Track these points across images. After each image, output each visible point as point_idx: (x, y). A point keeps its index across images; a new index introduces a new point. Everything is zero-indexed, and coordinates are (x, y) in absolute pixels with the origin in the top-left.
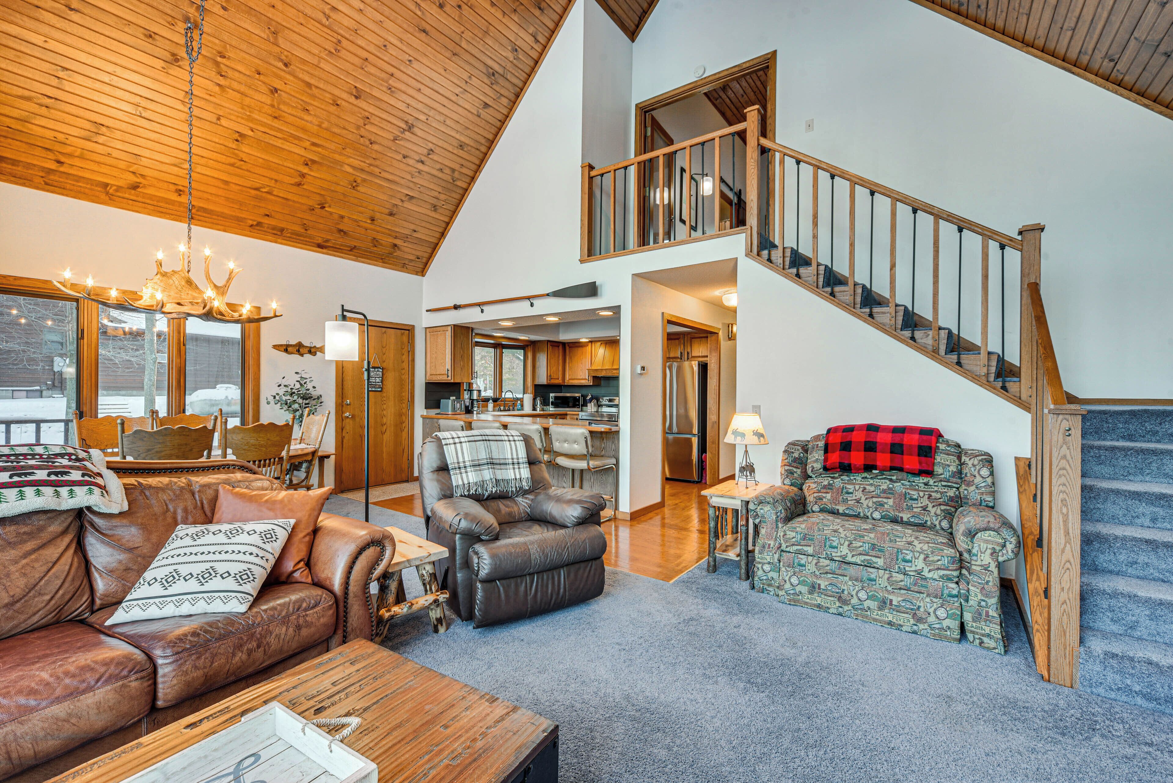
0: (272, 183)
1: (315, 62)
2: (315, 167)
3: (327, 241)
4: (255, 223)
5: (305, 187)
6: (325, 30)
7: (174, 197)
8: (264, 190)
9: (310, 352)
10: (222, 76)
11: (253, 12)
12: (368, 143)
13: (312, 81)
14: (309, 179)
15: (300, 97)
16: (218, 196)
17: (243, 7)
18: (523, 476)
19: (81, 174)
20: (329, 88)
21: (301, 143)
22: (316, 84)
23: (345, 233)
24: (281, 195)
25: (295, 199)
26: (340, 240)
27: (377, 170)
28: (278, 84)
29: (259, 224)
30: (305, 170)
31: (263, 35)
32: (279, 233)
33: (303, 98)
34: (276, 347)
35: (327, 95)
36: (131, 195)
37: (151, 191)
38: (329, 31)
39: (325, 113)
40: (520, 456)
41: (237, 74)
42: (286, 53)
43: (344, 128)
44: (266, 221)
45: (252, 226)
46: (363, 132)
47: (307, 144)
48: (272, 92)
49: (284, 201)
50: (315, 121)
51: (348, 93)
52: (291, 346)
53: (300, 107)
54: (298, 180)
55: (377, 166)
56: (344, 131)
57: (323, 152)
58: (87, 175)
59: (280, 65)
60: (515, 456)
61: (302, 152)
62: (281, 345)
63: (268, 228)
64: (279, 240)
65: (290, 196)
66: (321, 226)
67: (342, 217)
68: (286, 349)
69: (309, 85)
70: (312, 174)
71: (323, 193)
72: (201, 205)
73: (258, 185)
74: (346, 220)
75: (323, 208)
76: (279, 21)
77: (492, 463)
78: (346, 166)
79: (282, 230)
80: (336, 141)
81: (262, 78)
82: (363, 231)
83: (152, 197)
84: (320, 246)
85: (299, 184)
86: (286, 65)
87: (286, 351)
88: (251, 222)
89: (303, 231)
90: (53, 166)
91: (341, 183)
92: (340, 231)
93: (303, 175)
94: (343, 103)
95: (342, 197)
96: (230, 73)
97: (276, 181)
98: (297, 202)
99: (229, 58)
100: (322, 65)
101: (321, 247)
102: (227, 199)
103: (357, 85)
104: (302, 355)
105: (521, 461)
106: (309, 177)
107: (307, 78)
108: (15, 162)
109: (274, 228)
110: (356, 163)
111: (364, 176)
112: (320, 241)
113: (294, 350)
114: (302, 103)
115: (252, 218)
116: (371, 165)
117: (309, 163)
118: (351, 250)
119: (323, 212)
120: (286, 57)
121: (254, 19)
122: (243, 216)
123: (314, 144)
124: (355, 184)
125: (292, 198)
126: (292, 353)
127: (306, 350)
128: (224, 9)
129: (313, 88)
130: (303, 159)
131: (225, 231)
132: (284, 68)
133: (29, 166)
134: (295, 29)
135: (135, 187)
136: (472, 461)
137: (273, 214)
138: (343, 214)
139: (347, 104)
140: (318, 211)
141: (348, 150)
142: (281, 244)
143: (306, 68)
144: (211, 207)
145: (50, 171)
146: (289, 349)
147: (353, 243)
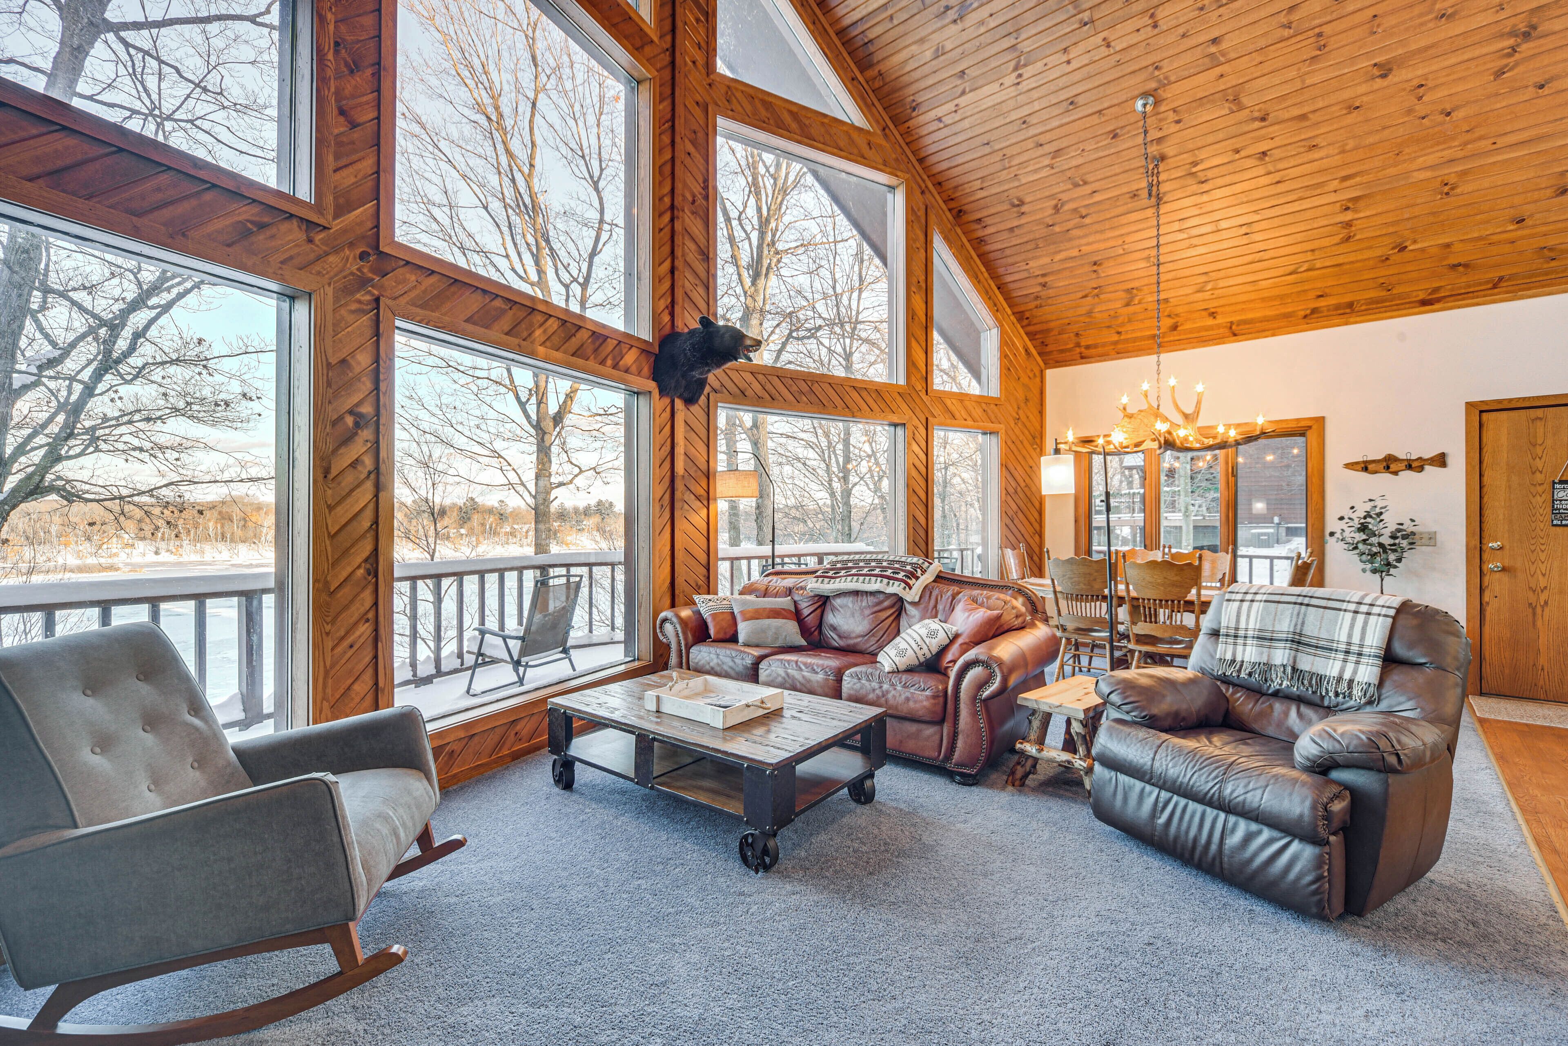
0: (1309, 256)
1: (1299, 85)
2: (1361, 204)
3: (1436, 290)
4: (1308, 312)
5: (1357, 237)
6: (1293, 40)
7: (1210, 322)
8: (1302, 269)
9: (1409, 467)
10: (1203, 182)
11: (1205, 100)
12: (1441, 118)
13: (1306, 109)
14: (1358, 224)
15: (1297, 139)
16: (1252, 301)
17: (1194, 104)
18: (1359, 678)
19: (1134, 335)
20: (1333, 98)
21: (1326, 189)
22: (1312, 108)
23: (1466, 266)
24: (1328, 264)
25: (1351, 259)
26: (1461, 280)
27: (1485, 144)
28: (1263, 146)
29: (1314, 311)
30: (1348, 216)
31: (1223, 112)
32: (1348, 311)
33: (1303, 137)
34: (1349, 466)
35: (1334, 108)
36: (1174, 336)
37: (1188, 326)
38: (1299, 38)
39: (1342, 131)
40: (1368, 642)
41: (1216, 170)
42: (1257, 108)
43: (1384, 128)
44: (1322, 303)
45: (1305, 317)
46: (1420, 109)
47: (1335, 184)
48: (1261, 159)
49: (1337, 269)
50: (1331, 150)
51: (1366, 81)
52: (1374, 461)
53: (1302, 150)
54: (1344, 233)
55: (1481, 138)
56: (1386, 132)
57: (1365, 179)
58: (1139, 334)
59: (1257, 124)
60: (1356, 639)
61: (1333, 198)
62: (1357, 463)
63: (1328, 310)
64: (1352, 320)
65: (1340, 260)
66: (1414, 275)
67: (1448, 246)
68: (1365, 467)
69: (1303, 117)
70: (1361, 215)
71: (1391, 229)
72: (1239, 318)
73: (1292, 268)
74: (1457, 247)
75: (1403, 249)
76: (1234, 83)
77: (1298, 641)
78: (1415, 174)
79: (1350, 305)
80: (1379, 152)
81: (1243, 153)
82: (1507, 248)
83: (1191, 331)
84: (1424, 303)
85: (1348, 239)
86: (1263, 119)
87: (1365, 469)
88: (1303, 313)
89: (1384, 293)
90: (1115, 338)
91: (1419, 201)
92: (1454, 267)
93: (1348, 224)
94: (1365, 99)
95: (1432, 219)
96: (1210, 174)
97: (1313, 251)
98: (1357, 261)
99: (1202, 160)
100: (1309, 82)
101: (1427, 303)
102: (1263, 299)
103: (1376, 60)
104: (1396, 473)
105: (1366, 650)
106: (1359, 222)
107: (1296, 112)
108: (1096, 346)
109: (1337, 307)
110: (1431, 159)
111: (1460, 168)
112: (1422, 296)
113: (1381, 466)
114: (1303, 143)
115: (1302, 308)
116: (1466, 144)
117: (1350, 205)
118: (1495, 287)
119: (1406, 255)
120: (1259, 111)
121: (1209, 106)
122: (1290, 310)
123: (1345, 179)
124: (1446, 189)
125: (1346, 260)
126: (1376, 472)
127: (1403, 465)
128: (1178, 122)
129: (1310, 116)
130: (1338, 204)
131: (1273, 335)
132: (1263, 124)
133: (1104, 345)
134: (1255, 75)
135: (1175, 328)
136: (1260, 630)
137: (1327, 291)
138: (1447, 241)
139: (1371, 97)
140: (1396, 258)
141: (1407, 150)
142: (1356, 322)
143: (1289, 102)
144: (1250, 316)
145: (1116, 343)
146: (1370, 467)
147: (1495, 275)
